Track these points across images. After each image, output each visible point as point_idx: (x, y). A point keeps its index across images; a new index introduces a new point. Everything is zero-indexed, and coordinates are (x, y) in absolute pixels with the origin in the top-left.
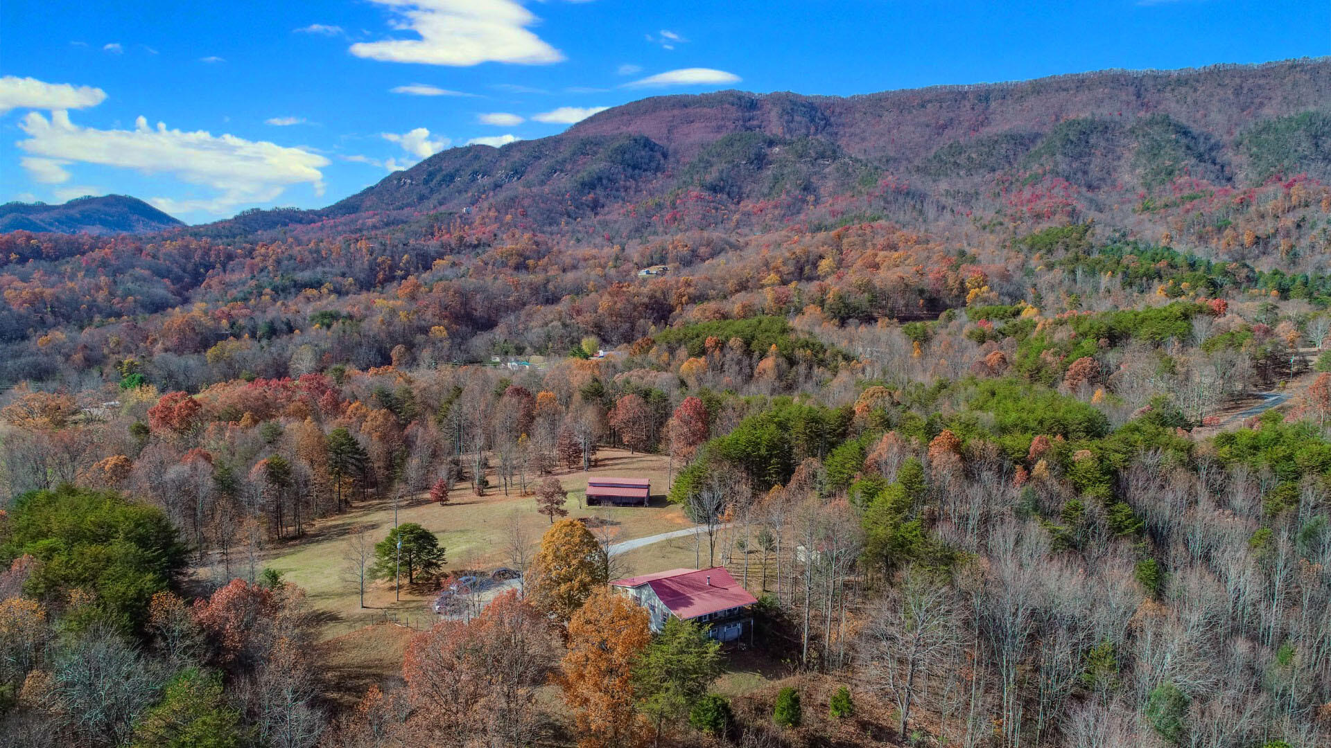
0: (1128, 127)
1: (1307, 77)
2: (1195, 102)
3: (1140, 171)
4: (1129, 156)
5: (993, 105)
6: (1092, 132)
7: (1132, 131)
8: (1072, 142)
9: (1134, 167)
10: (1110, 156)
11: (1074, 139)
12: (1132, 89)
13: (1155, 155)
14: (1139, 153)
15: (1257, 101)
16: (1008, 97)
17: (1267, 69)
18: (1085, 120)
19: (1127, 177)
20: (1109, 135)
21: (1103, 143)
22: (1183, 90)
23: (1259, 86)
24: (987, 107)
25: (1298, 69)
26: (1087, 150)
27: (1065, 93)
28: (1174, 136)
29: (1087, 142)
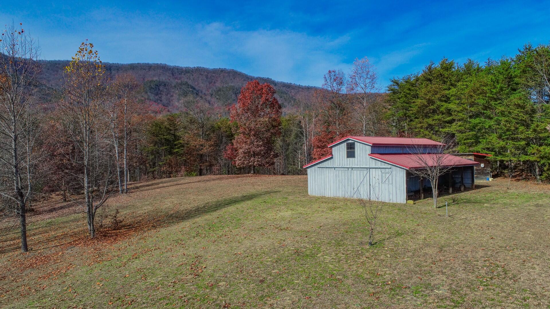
0: (173, 85)
1: (227, 75)
2: (194, 79)
3: (182, 101)
4: (176, 96)
5: (113, 72)
6: (160, 85)
7: (175, 87)
8: (153, 89)
9: (179, 100)
10: (169, 95)
11: (154, 87)
12: (170, 72)
13: (186, 96)
14: (179, 95)
15: (213, 81)
16: (120, 69)
17: (214, 71)
18: (157, 80)
19: (177, 104)
20: (167, 87)
21: (165, 90)
22: (188, 74)
23: (213, 76)
24: (111, 73)
25: (224, 72)
26: (160, 92)
27: (144, 70)
28: (191, 89)
29: (159, 89)
